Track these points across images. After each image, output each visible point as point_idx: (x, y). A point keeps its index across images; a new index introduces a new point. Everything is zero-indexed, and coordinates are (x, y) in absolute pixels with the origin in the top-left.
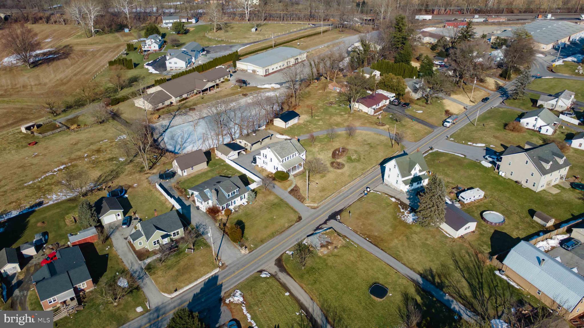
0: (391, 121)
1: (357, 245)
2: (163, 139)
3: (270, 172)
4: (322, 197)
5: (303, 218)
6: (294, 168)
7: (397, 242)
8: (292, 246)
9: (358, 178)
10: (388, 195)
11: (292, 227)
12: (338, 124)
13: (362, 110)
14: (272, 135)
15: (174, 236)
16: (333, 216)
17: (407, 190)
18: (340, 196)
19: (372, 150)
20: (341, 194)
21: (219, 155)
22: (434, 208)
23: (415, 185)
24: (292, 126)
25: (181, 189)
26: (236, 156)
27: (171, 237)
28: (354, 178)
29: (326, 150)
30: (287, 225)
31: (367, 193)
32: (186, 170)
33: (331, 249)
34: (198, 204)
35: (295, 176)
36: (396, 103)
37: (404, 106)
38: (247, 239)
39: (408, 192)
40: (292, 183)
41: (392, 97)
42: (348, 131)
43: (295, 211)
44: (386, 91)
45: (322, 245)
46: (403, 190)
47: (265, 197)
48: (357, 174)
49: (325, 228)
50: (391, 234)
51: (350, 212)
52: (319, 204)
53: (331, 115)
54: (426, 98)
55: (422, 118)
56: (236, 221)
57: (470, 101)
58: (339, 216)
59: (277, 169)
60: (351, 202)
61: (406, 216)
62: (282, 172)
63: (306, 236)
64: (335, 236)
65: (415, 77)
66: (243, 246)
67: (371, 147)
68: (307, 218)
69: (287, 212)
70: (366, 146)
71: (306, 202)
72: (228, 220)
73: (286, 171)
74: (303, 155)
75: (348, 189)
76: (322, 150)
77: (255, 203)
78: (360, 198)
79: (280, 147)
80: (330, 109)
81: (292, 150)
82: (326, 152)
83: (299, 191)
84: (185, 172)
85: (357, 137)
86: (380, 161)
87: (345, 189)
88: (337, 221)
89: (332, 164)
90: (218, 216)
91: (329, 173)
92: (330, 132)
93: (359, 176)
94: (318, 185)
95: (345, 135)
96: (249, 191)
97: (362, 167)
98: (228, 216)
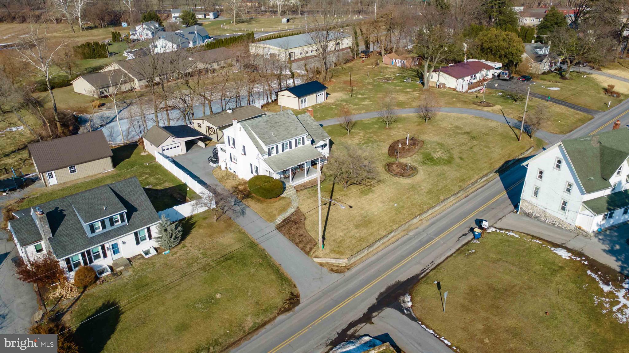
0: (502, 100)
4: (362, 239)
5: (304, 301)
6: (298, 170)
9: (452, 199)
10: (540, 239)
12: (401, 105)
13: (444, 85)
16: (391, 297)
17: (596, 228)
18: (410, 239)
19: (475, 143)
20: (411, 234)
21: (149, 147)
23: (619, 216)
24: (313, 106)
26: (182, 150)
28: (442, 198)
29: (376, 141)
30: (250, 322)
31: (480, 234)
32: (53, 172)
35: (298, 189)
36: (506, 77)
39: (599, 233)
40: (289, 205)
41: (497, 69)
42: (422, 114)
43: (283, 278)
46: (584, 227)
47: (211, 236)
48: (450, 190)
49: (368, 339)
51: (439, 287)
52: (352, 261)
53: (387, 92)
54: (558, 72)
56: (100, 304)
58: (408, 298)
59: (257, 171)
60: (441, 255)
61: (625, 306)
62: (268, 179)
65: (533, 41)
67: (473, 138)
68: (317, 299)
69: (259, 281)
70: (462, 136)
71: (316, 253)
72: (77, 300)
73: (276, 176)
74: (322, 146)
75: (428, 224)
76: (368, 142)
77: (176, 253)
78: (464, 245)
79: (267, 121)
80: (385, 86)
81: (296, 129)
82: (375, 145)
83: (304, 223)
84: (51, 176)
85: (440, 123)
86: (498, 165)
87: (420, 222)
88: (404, 313)
89: (389, 167)
90: (55, 288)
91: (382, 185)
92: (385, 115)
93: (455, 194)
94: (354, 212)
95: (416, 119)
96: (163, 219)
97: (458, 175)
98: (85, 288)
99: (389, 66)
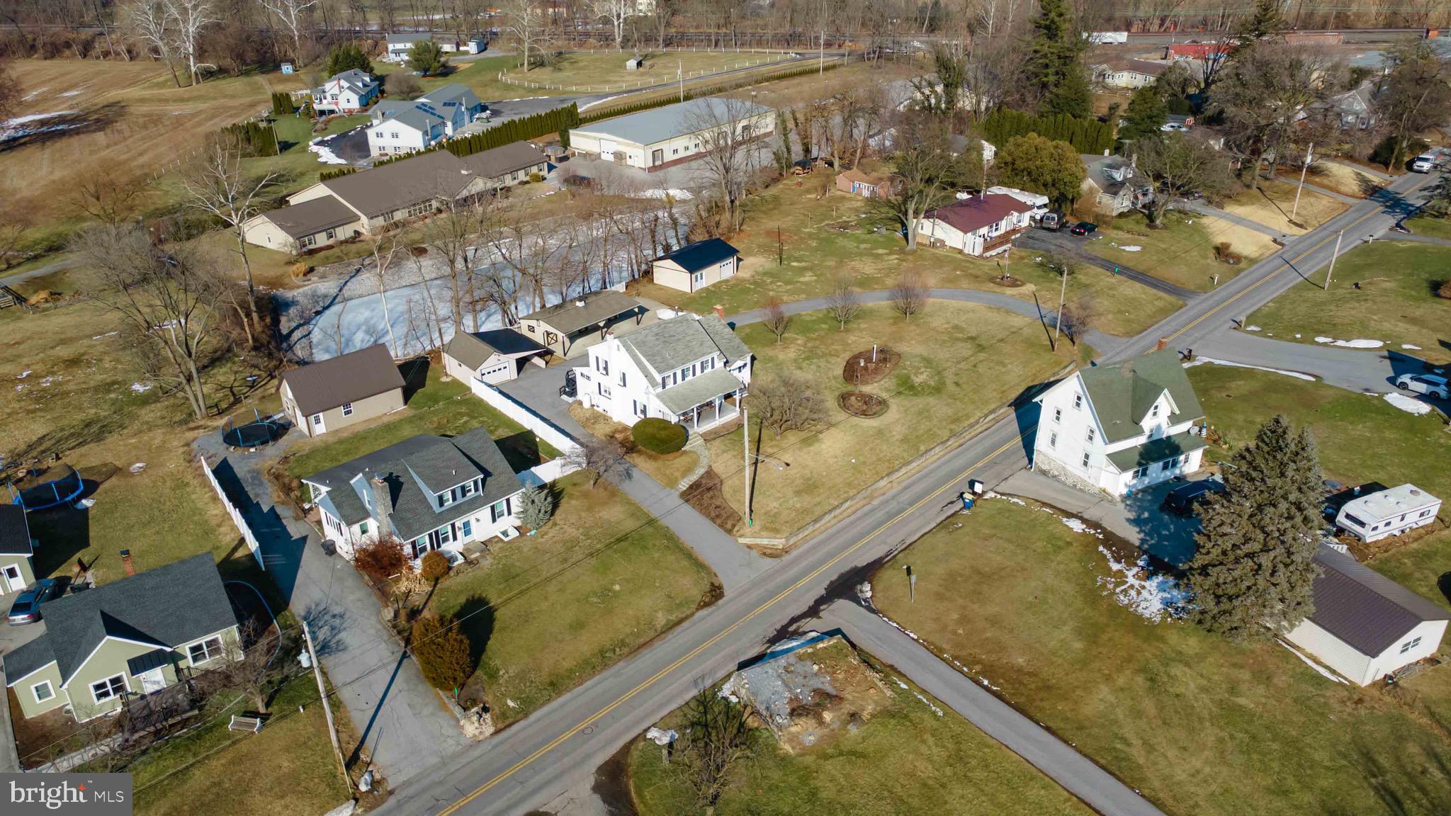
0: (1039, 272)
1: (943, 704)
2: (310, 333)
3: (619, 423)
4: (805, 511)
5: (729, 592)
6: (706, 409)
7: (1111, 698)
8: (673, 706)
9: (937, 449)
10: (1052, 507)
11: (686, 624)
12: (866, 282)
13: (942, 242)
14: (643, 310)
15: (195, 659)
16: (845, 587)
17: (1124, 491)
18: (873, 510)
19: (982, 356)
20: (875, 502)
21: (454, 369)
22: (1272, 554)
23: (1157, 473)
24: (714, 285)
25: (287, 480)
26: (510, 373)
27: (182, 664)
28: (922, 448)
29: (824, 355)
30: (661, 619)
31: (973, 501)
32: (321, 415)
33: (835, 726)
34: (330, 533)
35: (708, 438)
36: (1053, 225)
37: (1079, 234)
38: (493, 676)
39: (1128, 496)
40: (695, 463)
41: (1039, 207)
42: (901, 302)
43: (699, 566)
44: (1018, 191)
45: (795, 705)
46: (1109, 490)
47: (590, 509)
48: (935, 436)
49: (814, 634)
50: (1084, 663)
51: (909, 571)
52: (792, 541)
53: (844, 256)
54: (1147, 212)
55: (1141, 268)
56: (462, 600)
57: (1290, 221)
58: (867, 587)
59: (644, 411)
60: (915, 531)
61: (1132, 587)
62: (662, 424)
63: (733, 666)
64: (851, 666)
65: (1107, 152)
66: (474, 703)
67: (981, 348)
68: (745, 592)
69: (667, 568)
70: (962, 344)
71: (741, 532)
72: (431, 595)
73: (674, 419)
74: (740, 368)
75: (900, 488)
76: (811, 355)
77: (546, 533)
78: (948, 517)
79: (657, 335)
80: (841, 242)
81: (701, 345)
82: (823, 363)
83: (721, 490)
84: (318, 421)
85: (930, 319)
86: (1014, 395)
87: (889, 485)
88: (862, 606)
89: (844, 399)
90: (398, 580)
91: (833, 430)
92: (839, 304)
93: (943, 443)
94: (792, 472)
95: (891, 313)
96: (527, 486)
97: (950, 412)
98: (437, 580)
99: (848, 195)
